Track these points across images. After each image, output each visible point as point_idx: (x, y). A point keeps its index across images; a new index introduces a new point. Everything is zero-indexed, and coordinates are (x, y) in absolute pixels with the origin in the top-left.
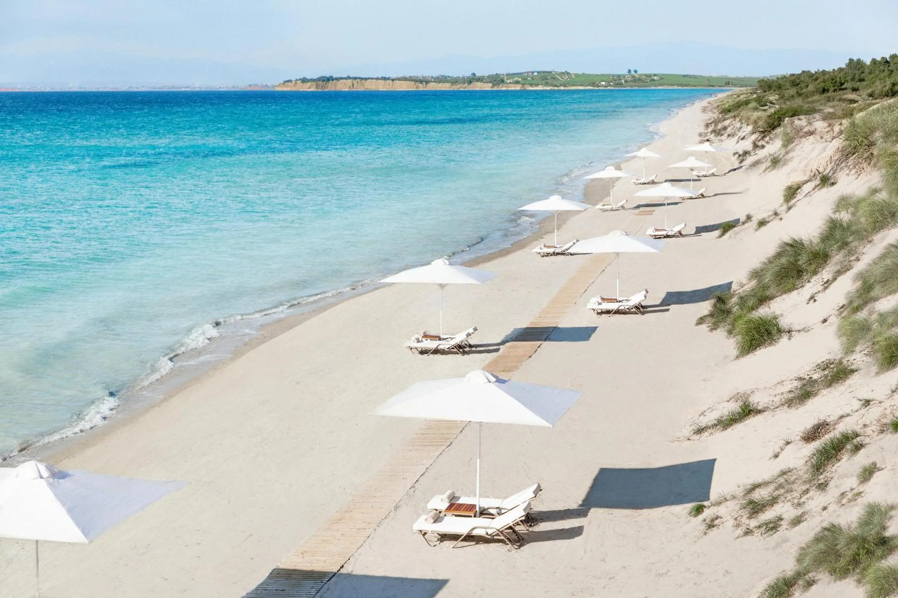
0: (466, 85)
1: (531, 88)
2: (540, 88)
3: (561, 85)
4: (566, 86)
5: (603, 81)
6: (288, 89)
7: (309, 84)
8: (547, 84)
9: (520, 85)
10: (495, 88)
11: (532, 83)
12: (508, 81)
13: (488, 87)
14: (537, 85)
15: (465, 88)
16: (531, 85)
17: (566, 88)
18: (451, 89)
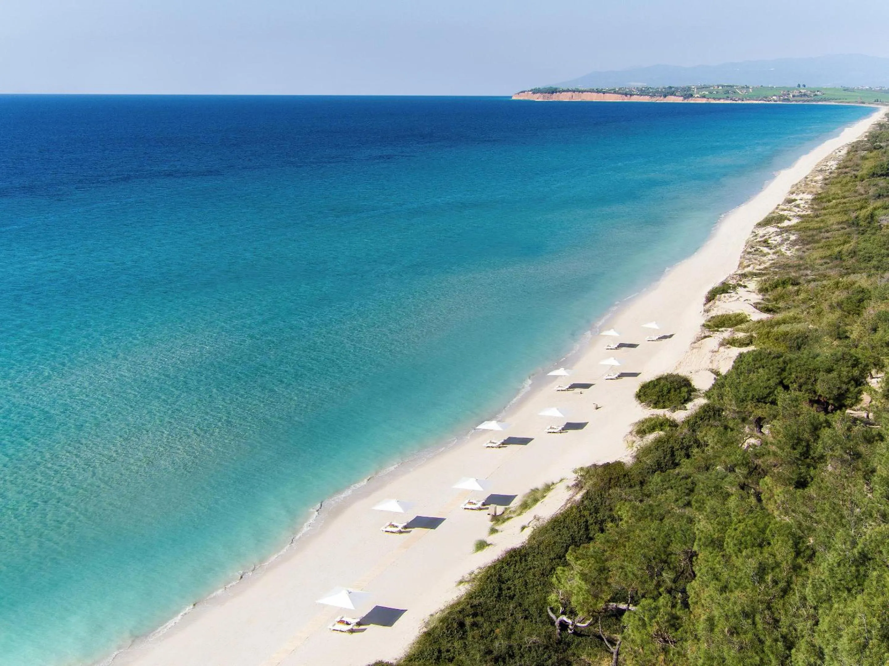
0: (662, 98)
1: (715, 102)
2: (722, 101)
3: (739, 99)
4: (743, 101)
5: (774, 95)
6: (521, 98)
7: (538, 95)
8: (727, 98)
9: (706, 99)
10: (686, 101)
11: (715, 97)
12: (696, 96)
13: (679, 100)
14: (719, 99)
15: (661, 100)
16: (714, 99)
17: (743, 102)
18: (650, 101)
